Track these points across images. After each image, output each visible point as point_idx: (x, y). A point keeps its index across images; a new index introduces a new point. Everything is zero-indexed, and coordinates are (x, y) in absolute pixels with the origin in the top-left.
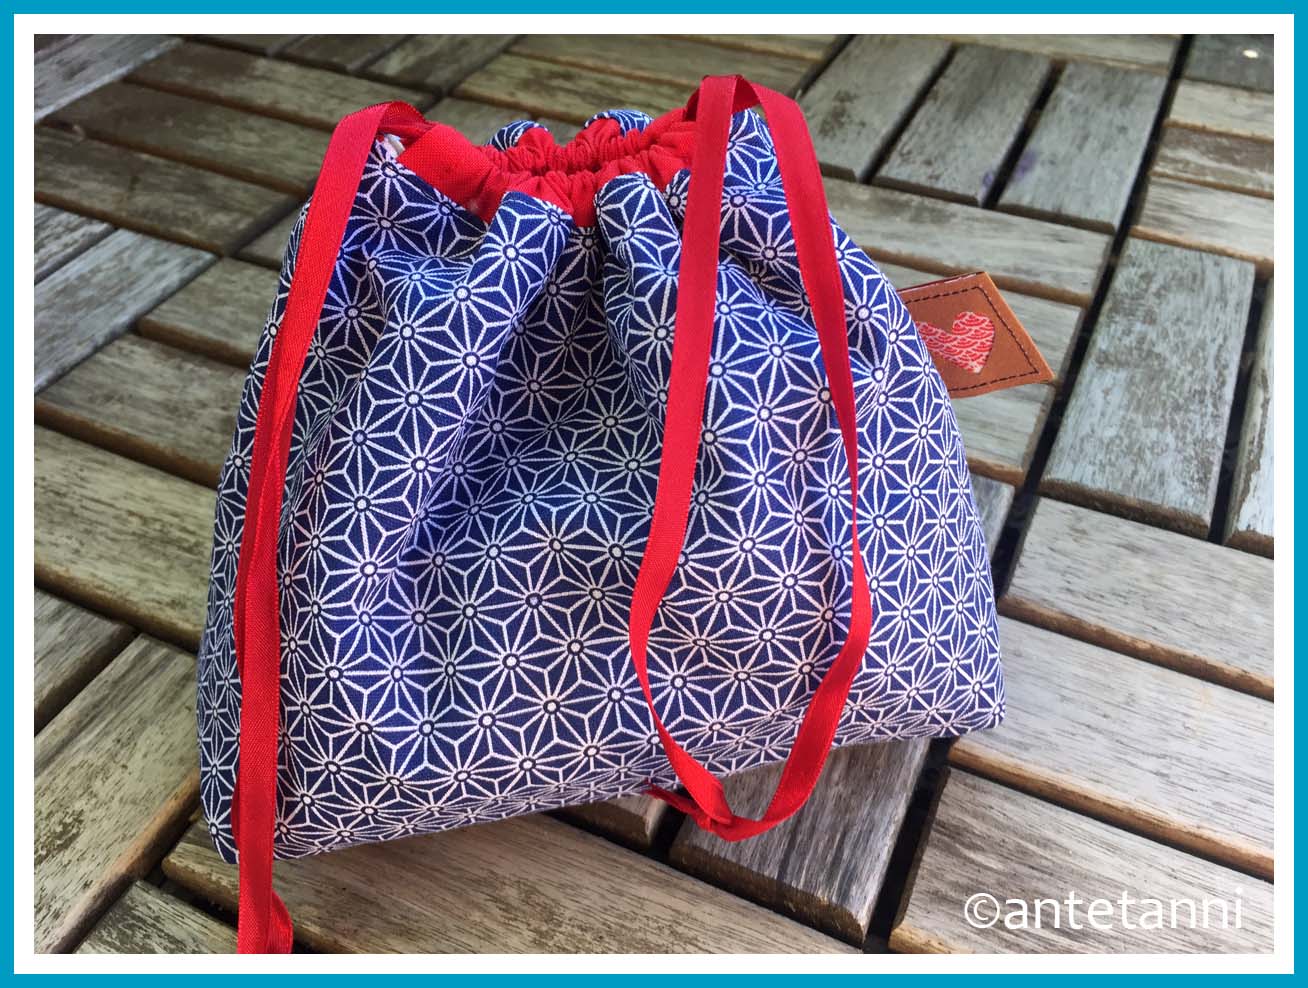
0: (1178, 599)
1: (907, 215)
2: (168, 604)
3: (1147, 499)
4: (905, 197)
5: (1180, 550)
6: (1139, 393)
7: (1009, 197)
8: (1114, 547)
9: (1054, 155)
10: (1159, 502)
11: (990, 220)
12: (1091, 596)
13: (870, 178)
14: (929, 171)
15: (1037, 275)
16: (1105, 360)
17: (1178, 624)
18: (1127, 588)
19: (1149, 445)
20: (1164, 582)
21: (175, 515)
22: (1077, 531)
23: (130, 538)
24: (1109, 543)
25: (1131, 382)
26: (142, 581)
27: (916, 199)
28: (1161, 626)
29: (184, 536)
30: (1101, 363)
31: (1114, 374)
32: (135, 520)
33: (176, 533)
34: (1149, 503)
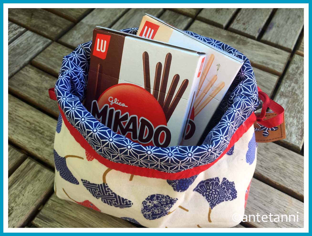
0: (289, 171)
1: (236, 41)
2: (35, 149)
3: (286, 140)
4: (236, 35)
5: (292, 156)
6: (290, 106)
7: (264, 38)
8: (275, 154)
9: (279, 24)
10: (289, 142)
11: (258, 45)
12: (267, 168)
13: (227, 28)
14: (244, 26)
15: (268, 65)
16: (282, 95)
17: (288, 179)
18: (276, 167)
19: (289, 123)
20: (286, 166)
21: (38, 122)
22: (266, 148)
23: (27, 128)
24: (274, 153)
25: (288, 102)
26: (29, 142)
27: (239, 36)
28: (283, 179)
29: (40, 129)
30: (281, 95)
31: (284, 99)
32: (28, 123)
33: (38, 128)
34: (286, 142)
